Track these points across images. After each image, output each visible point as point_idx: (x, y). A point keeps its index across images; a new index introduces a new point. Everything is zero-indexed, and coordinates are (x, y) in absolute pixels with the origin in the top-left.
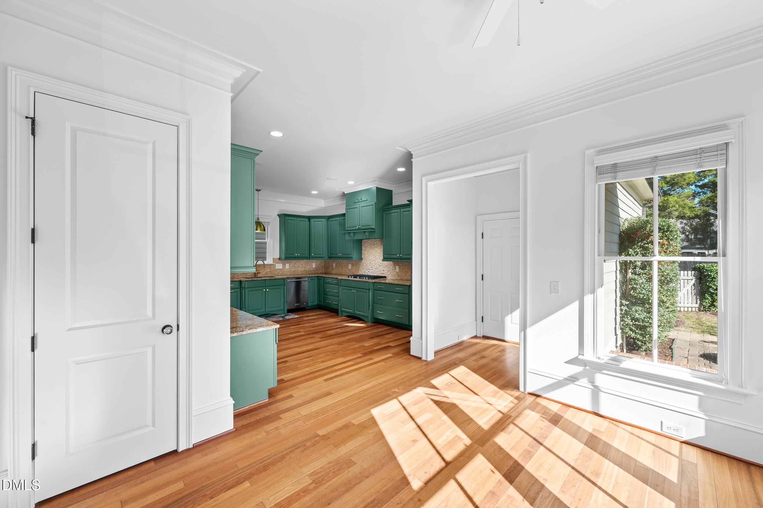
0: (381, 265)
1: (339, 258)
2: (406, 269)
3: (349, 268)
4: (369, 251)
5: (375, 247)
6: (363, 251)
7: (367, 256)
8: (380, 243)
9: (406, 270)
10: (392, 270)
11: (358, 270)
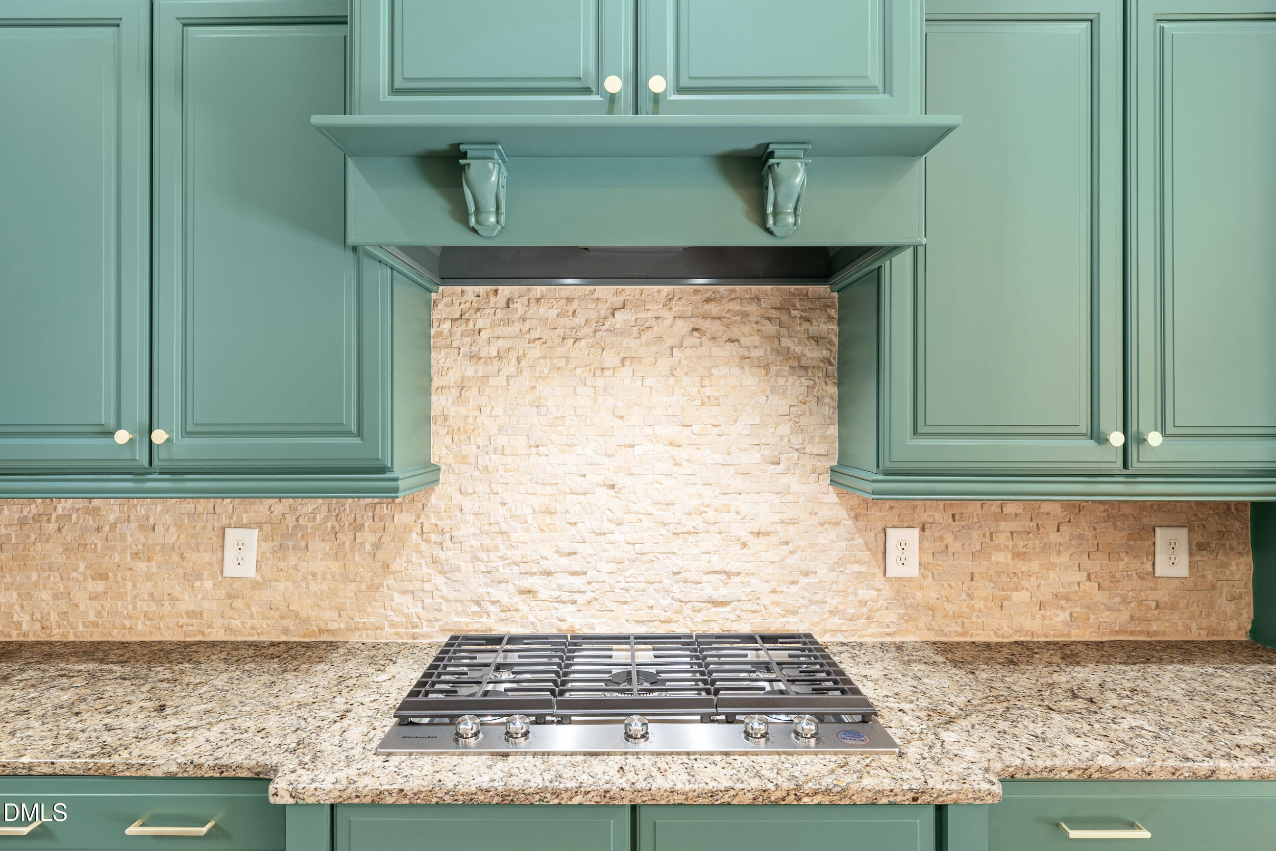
0: (689, 524)
1: (138, 473)
2: (998, 548)
3: (230, 570)
4: (537, 405)
5: (610, 359)
6: (439, 402)
7: (501, 441)
8: (683, 327)
9: (1001, 557)
10: (840, 564)
11: (374, 587)
